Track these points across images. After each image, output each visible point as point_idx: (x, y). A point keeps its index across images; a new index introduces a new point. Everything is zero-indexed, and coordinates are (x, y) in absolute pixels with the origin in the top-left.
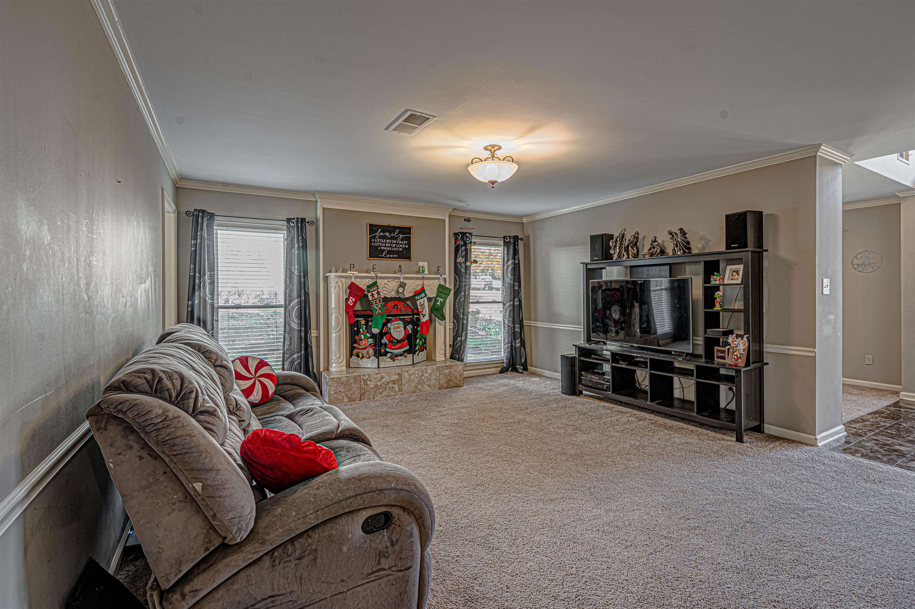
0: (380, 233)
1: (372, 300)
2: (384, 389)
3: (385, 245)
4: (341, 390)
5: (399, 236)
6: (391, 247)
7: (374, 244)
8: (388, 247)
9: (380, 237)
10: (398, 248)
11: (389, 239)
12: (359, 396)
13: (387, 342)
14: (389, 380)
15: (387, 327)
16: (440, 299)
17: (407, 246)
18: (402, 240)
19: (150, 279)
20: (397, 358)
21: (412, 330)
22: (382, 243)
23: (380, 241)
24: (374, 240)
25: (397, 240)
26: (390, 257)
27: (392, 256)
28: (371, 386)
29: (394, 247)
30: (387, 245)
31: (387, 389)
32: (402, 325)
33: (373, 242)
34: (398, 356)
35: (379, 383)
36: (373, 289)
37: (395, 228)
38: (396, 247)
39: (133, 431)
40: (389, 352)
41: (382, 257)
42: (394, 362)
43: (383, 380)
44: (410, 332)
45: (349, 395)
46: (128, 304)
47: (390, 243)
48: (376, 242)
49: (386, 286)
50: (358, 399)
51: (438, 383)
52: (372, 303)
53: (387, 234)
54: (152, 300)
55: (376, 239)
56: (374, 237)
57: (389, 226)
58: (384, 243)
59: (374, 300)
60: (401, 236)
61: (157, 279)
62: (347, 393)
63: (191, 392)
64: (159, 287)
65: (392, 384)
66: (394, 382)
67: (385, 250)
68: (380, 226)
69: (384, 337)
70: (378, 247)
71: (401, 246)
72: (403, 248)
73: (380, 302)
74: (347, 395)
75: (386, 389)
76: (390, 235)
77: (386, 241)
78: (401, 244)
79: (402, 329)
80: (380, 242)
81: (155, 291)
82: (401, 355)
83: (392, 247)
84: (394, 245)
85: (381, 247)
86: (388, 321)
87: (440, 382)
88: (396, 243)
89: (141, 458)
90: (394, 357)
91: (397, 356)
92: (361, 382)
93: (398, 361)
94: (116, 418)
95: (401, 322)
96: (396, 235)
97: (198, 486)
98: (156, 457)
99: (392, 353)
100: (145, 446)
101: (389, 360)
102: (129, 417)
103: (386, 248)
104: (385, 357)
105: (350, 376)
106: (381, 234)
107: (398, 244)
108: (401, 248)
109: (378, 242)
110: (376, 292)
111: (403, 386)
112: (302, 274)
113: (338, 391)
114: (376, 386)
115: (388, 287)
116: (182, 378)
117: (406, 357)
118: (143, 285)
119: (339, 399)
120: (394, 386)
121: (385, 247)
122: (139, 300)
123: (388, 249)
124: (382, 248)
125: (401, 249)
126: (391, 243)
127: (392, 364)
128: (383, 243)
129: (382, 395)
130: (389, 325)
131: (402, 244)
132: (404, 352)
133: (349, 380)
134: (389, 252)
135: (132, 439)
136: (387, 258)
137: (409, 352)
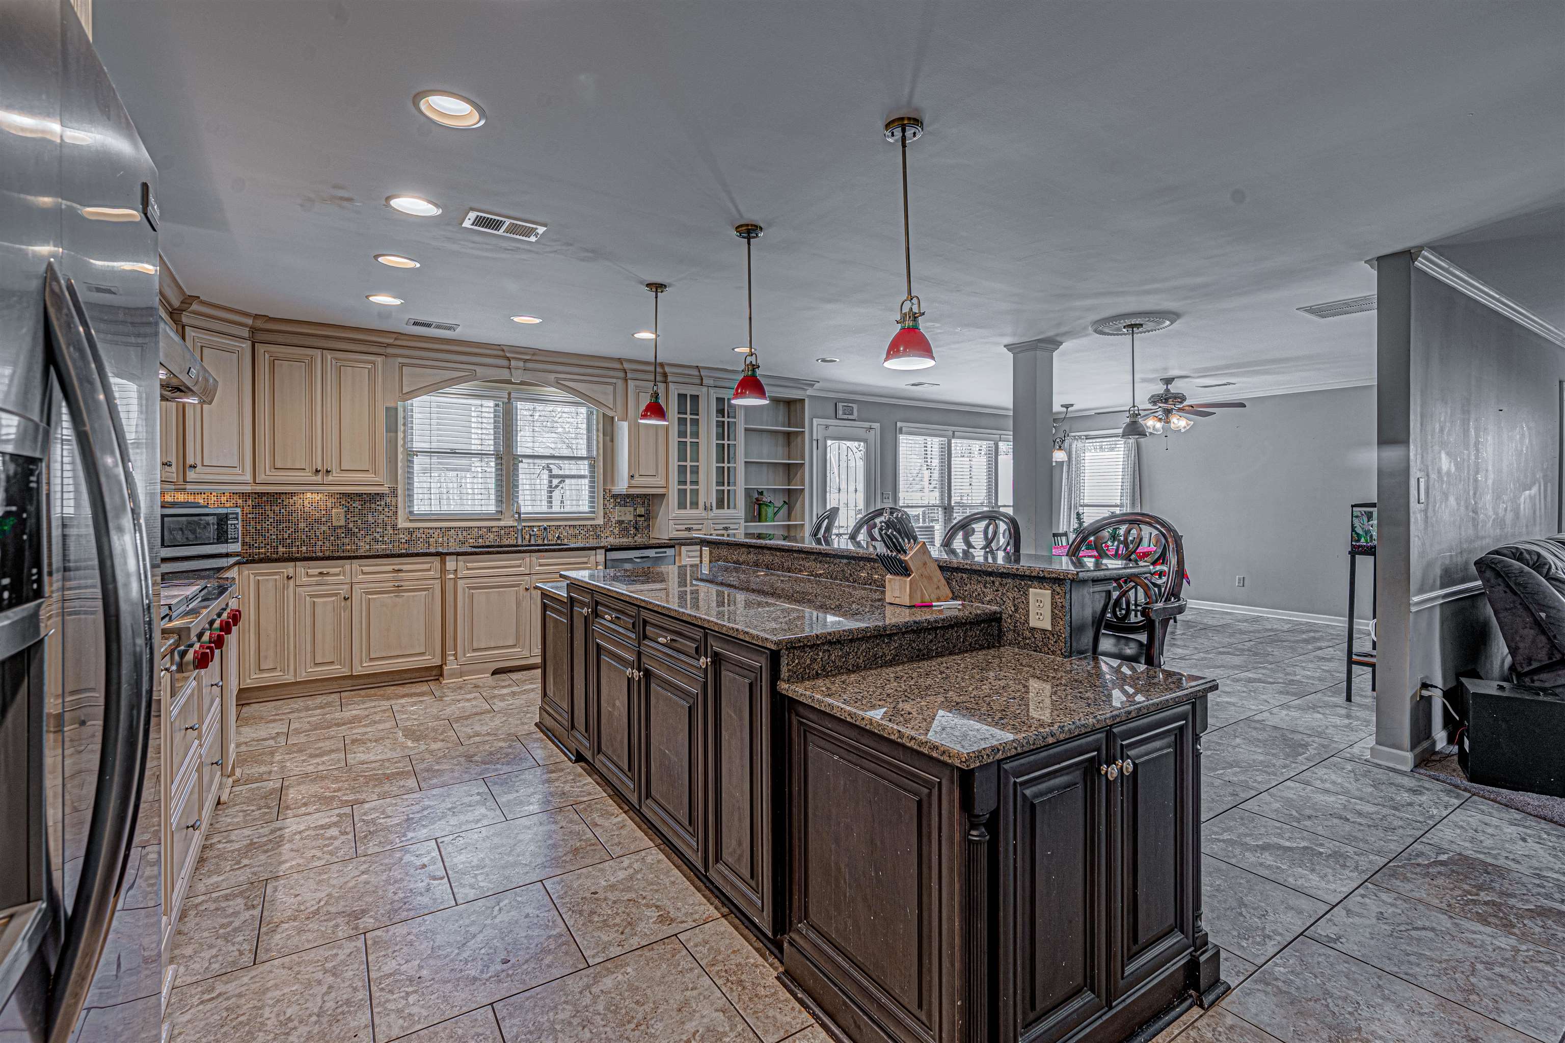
19: (1537, 485)
39: (1501, 576)
46: (1509, 508)
54: (1540, 509)
61: (1549, 484)
63: (1545, 564)
64: (1553, 493)
81: (1545, 497)
89: (1505, 592)
94: (1491, 567)
97: (1543, 615)
98: (1515, 594)
100: (1508, 586)
102: (1498, 568)
116: (1539, 555)
118: (1527, 492)
122: (1522, 506)
135: (1500, 581)
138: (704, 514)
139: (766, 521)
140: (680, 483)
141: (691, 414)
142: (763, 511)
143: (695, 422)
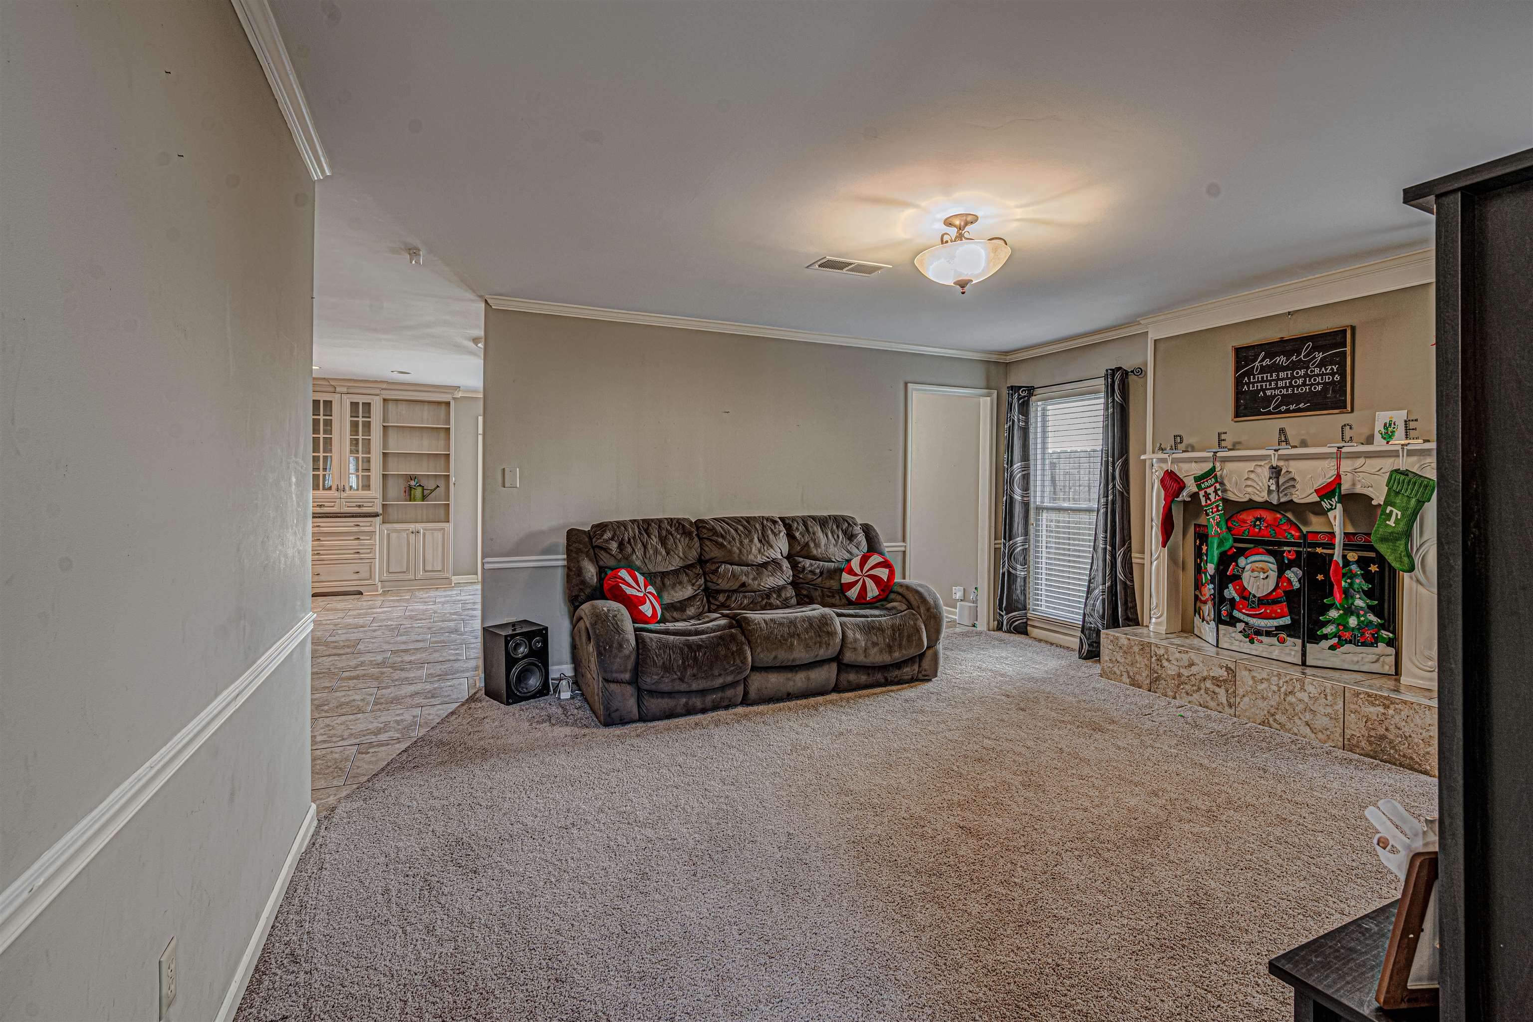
0: (1262, 361)
1: (1206, 506)
2: (1195, 688)
3: (1277, 384)
4: (1119, 659)
5: (1314, 357)
6: (1291, 385)
7: (1249, 388)
8: (1283, 388)
9: (1263, 370)
10: (1312, 385)
11: (1284, 369)
12: (1148, 681)
13: (1237, 599)
14: (1205, 674)
15: (1237, 565)
16: (1395, 511)
17: (1337, 378)
18: (1322, 364)
20: (1259, 638)
21: (1299, 581)
22: (1267, 381)
23: (1263, 378)
24: (1249, 379)
25: (1308, 368)
26: (1288, 411)
27: (1292, 407)
28: (1170, 672)
29: (1298, 387)
30: (1280, 384)
31: (1202, 691)
32: (1275, 567)
33: (1246, 383)
34: (1261, 635)
35: (1186, 673)
36: (1206, 484)
37: (1303, 340)
38: (1304, 384)
40: (1240, 621)
41: (1269, 413)
42: (1253, 646)
43: (1194, 669)
44: (1296, 585)
45: (1131, 674)
47: (1287, 378)
48: (1253, 383)
49: (1252, 476)
50: (1146, 687)
51: (1340, 731)
52: (1206, 510)
53: (1281, 360)
55: (1254, 376)
56: (1249, 373)
57: (1282, 341)
58: (1273, 380)
59: (1210, 505)
60: (1319, 356)
62: (1129, 668)
65: (1213, 684)
66: (1217, 681)
67: (1275, 396)
68: (1261, 347)
69: (1230, 586)
70: (1258, 391)
71: (1319, 379)
72: (1325, 384)
73: (1218, 511)
74: (1128, 672)
75: (1199, 689)
76: (1287, 360)
77: (1278, 376)
78: (1318, 375)
79: (1273, 575)
80: (1263, 381)
82: (1268, 634)
83: (1293, 387)
84: (1300, 381)
85: (1264, 390)
86: (1242, 552)
87: (1347, 731)
88: (1306, 376)
90: (1253, 634)
91: (1258, 632)
92: (1151, 657)
93: (1261, 645)
95: (1271, 559)
96: (1304, 357)
99: (1247, 623)
101: (1240, 637)
103: (1277, 392)
104: (1231, 629)
105: (1134, 640)
106: (1267, 362)
107: (1310, 377)
108: (1318, 384)
109: (1258, 382)
110: (1212, 488)
111: (1238, 700)
112: (1110, 459)
113: (1114, 659)
114: (1179, 675)
115: (1256, 479)
117: (1282, 641)
119: (1115, 673)
120: (1217, 690)
121: (1277, 388)
123: (1284, 392)
124: (1268, 393)
125: (1319, 388)
126: (1293, 378)
127: (1246, 647)
128: (1270, 381)
129: (1190, 698)
130: (1242, 561)
131: (1323, 374)
132: (1278, 628)
133: (1131, 647)
134: (1286, 400)
136: (1280, 412)
137: (1291, 630)
138: (337, 494)
139: (415, 501)
140: (314, 469)
141: (324, 415)
142: (412, 492)
143: (329, 423)
